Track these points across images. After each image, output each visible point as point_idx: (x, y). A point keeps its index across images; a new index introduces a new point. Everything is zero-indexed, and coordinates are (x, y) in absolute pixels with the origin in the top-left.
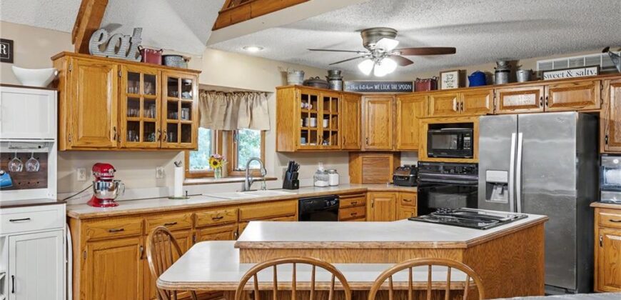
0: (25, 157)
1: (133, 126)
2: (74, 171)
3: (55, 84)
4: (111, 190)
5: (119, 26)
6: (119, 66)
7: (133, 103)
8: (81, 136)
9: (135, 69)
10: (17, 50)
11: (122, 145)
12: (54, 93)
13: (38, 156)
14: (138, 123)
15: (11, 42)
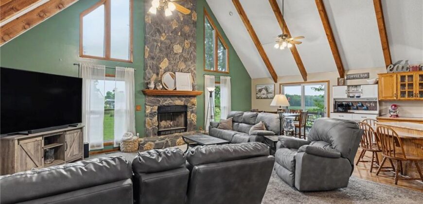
0: (370, 102)
1: (403, 93)
2: (388, 107)
3: (377, 83)
4: (395, 112)
5: (402, 61)
6: (397, 75)
7: (403, 86)
8: (383, 96)
9: (404, 74)
10: (370, 75)
11: (398, 99)
12: (377, 85)
13: (374, 102)
14: (405, 92)
15: (369, 73)
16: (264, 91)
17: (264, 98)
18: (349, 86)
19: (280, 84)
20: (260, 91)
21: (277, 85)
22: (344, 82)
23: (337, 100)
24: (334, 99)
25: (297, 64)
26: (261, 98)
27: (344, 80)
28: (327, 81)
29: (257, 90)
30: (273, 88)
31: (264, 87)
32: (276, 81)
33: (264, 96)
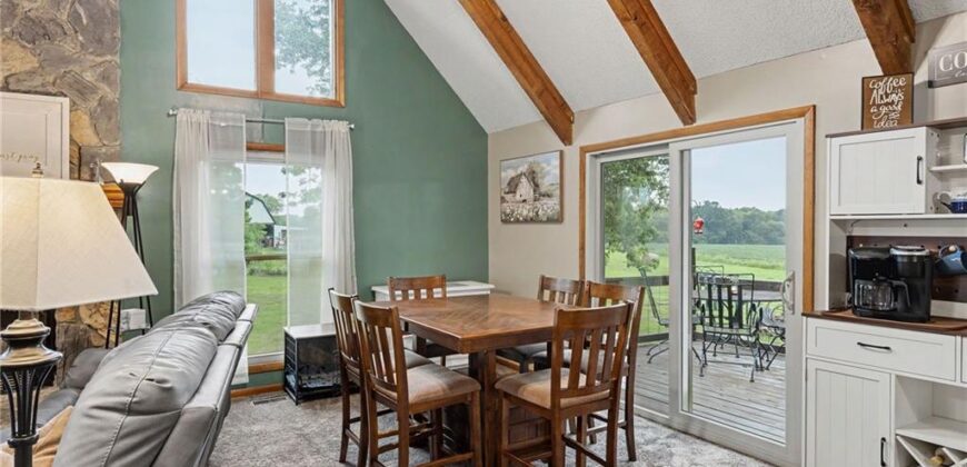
16: (525, 189)
17: (527, 221)
18: (944, 128)
19: (584, 150)
20: (513, 186)
21: (572, 153)
22: (909, 103)
23: (857, 232)
24: (839, 223)
25: (623, 20)
26: (517, 221)
27: (910, 91)
28: (801, 114)
29: (504, 185)
30: (557, 172)
31: (523, 168)
32: (566, 138)
33: (525, 211)
